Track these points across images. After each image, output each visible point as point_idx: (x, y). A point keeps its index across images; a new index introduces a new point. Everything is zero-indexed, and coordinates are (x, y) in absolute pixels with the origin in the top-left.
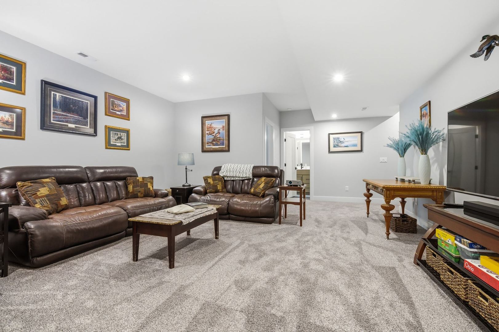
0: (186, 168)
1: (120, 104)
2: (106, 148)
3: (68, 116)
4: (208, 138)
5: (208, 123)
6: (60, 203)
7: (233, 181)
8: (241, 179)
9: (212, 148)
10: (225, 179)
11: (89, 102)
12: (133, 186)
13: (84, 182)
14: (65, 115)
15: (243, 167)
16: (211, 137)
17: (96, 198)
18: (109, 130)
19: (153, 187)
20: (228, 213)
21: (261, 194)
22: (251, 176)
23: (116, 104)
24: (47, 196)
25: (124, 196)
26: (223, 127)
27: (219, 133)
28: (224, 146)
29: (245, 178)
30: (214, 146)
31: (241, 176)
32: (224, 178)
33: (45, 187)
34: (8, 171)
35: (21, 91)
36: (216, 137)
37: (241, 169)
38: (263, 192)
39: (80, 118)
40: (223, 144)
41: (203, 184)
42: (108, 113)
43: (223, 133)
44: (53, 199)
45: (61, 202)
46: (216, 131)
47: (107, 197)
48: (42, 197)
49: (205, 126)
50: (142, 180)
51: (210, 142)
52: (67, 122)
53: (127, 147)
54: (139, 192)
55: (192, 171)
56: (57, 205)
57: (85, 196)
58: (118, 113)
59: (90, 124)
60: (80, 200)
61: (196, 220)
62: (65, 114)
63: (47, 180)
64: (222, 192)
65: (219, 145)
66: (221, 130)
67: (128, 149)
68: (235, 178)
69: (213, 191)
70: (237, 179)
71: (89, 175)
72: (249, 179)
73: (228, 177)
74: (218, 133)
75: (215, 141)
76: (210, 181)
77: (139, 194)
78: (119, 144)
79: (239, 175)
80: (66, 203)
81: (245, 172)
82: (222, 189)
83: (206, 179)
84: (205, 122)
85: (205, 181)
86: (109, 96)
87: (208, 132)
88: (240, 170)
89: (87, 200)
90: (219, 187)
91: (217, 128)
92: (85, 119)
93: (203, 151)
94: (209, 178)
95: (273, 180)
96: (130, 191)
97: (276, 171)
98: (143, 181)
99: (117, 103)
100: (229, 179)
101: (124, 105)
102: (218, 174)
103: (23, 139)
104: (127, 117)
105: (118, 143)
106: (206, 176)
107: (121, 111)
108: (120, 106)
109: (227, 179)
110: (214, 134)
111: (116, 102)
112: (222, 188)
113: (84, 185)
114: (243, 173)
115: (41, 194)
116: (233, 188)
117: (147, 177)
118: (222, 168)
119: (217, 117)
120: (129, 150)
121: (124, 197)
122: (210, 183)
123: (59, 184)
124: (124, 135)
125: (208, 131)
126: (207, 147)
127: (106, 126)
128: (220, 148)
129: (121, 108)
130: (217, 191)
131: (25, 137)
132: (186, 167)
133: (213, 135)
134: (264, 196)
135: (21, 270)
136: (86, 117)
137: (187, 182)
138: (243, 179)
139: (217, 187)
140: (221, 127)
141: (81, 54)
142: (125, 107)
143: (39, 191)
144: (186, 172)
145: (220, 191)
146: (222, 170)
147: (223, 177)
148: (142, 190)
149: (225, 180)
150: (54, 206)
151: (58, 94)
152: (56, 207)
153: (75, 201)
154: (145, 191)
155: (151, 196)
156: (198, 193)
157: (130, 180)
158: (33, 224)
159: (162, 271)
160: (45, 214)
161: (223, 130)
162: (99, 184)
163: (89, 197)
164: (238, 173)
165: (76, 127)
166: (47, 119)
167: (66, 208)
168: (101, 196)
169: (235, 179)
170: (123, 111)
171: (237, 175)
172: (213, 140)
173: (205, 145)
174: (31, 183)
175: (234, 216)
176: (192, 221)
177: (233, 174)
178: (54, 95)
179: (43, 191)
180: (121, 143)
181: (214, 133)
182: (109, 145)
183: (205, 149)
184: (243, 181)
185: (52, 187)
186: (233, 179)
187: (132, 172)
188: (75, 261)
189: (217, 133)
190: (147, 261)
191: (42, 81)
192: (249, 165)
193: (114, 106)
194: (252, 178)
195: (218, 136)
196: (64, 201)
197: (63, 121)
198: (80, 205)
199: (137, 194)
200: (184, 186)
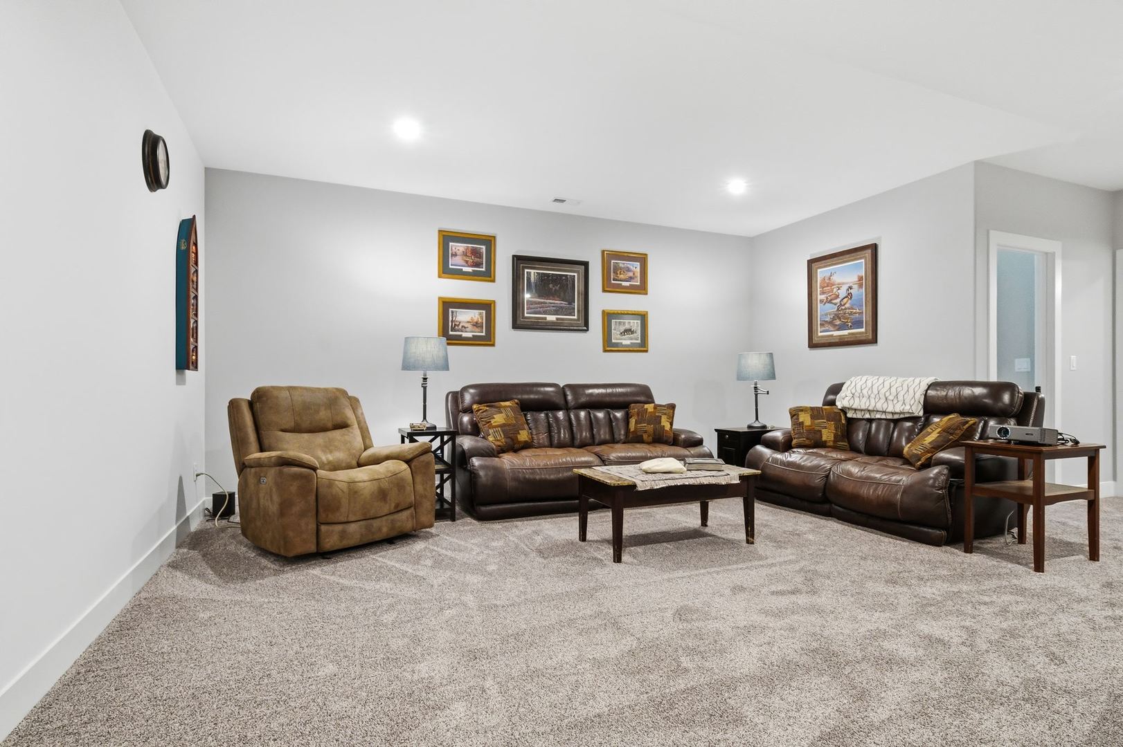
0: (756, 388)
1: (628, 266)
2: (605, 351)
3: (546, 303)
4: (823, 310)
5: (822, 273)
6: (517, 437)
7: (870, 421)
8: (890, 417)
9: (832, 336)
10: (849, 415)
11: (576, 274)
12: (636, 420)
13: (559, 409)
14: (542, 303)
15: (898, 384)
16: (831, 309)
17: (575, 436)
18: (608, 317)
19: (671, 424)
20: (825, 500)
21: (919, 460)
22: (918, 411)
23: (621, 268)
24: (501, 426)
25: (622, 438)
26: (860, 279)
27: (849, 296)
28: (863, 330)
29: (902, 416)
30: (838, 330)
31: (890, 409)
32: (845, 414)
33: (502, 413)
34: (472, 391)
35: (491, 277)
36: (843, 308)
37: (893, 390)
38: (929, 455)
39: (564, 304)
40: (858, 324)
41: (787, 424)
42: (608, 287)
43: (860, 293)
44: (509, 431)
45: (519, 436)
46: (843, 293)
47: (593, 436)
48: (496, 427)
49: (817, 281)
50: (652, 410)
51: (827, 321)
52: (545, 313)
53: (643, 347)
54: (646, 432)
55: (768, 394)
56: (512, 440)
57: (559, 433)
58: (624, 284)
59: (578, 311)
60: (550, 437)
61: (669, 488)
62: (542, 300)
63: (508, 403)
64: (835, 448)
65: (851, 328)
66: (855, 287)
67: (644, 349)
68: (875, 413)
69: (807, 442)
70: (878, 416)
71: (570, 398)
72: (914, 419)
73: (855, 410)
74: (846, 297)
75: (840, 319)
76: (805, 419)
77: (645, 437)
78: (628, 342)
79: (885, 406)
80: (527, 439)
81: (901, 398)
82: (835, 441)
83: (794, 413)
84: (816, 271)
85: (792, 418)
86: (609, 257)
87: (823, 297)
88: (887, 394)
89: (562, 438)
90: (827, 435)
91: (843, 284)
92: (570, 304)
93: (813, 345)
94: (802, 411)
95: (967, 422)
96: (632, 430)
97: (1006, 398)
98: (654, 412)
99: (623, 266)
100: (859, 416)
101: (636, 267)
102: (833, 403)
103: (493, 345)
104: (642, 289)
105: (625, 339)
106: (797, 407)
107: (630, 279)
108: (629, 270)
109: (855, 416)
110: (838, 301)
111: (621, 265)
112: (836, 436)
113: (561, 414)
114: (895, 401)
115: (495, 422)
116: (868, 436)
117: (664, 404)
118: (844, 388)
119: (845, 256)
120: (647, 351)
121: (621, 440)
122: (802, 423)
123: (522, 411)
124: (635, 324)
125: (823, 293)
126: (820, 334)
127: (603, 311)
128: (853, 334)
129: (631, 274)
130: (819, 444)
131: (494, 342)
132: (756, 384)
133: (835, 304)
134: (927, 465)
135: (469, 520)
136: (571, 301)
137: (757, 419)
138: (896, 417)
139: (821, 435)
140: (855, 279)
141: (556, 200)
142: (638, 270)
143: (494, 418)
144: (756, 395)
145: (829, 444)
146: (842, 394)
147: (844, 411)
148: (650, 428)
149: (847, 418)
150: (509, 440)
151: (532, 271)
152: (511, 443)
153: (543, 437)
154: (655, 431)
155: (666, 443)
156: (772, 445)
157: (634, 409)
158: (478, 460)
159: (599, 562)
160: (493, 449)
161: (860, 286)
162: (582, 414)
163: (564, 435)
164: (883, 400)
165: (557, 319)
166: (519, 312)
167: (527, 446)
168: (584, 434)
169: (873, 417)
170: (634, 278)
171: (879, 407)
172: (837, 316)
173: (817, 330)
174: (487, 406)
175: (839, 508)
176: (658, 487)
177: (867, 404)
178: (529, 274)
179: (499, 419)
180: (631, 339)
181: (837, 297)
182: (609, 346)
183: (816, 340)
184: (896, 422)
185: (511, 414)
186: (867, 416)
187: (645, 394)
188: (519, 523)
189: (843, 297)
190: (595, 545)
191: (514, 256)
192: (917, 381)
193: (619, 272)
194: (921, 414)
195: (847, 306)
196: (523, 436)
197: (540, 313)
198: (551, 445)
199: (642, 436)
200: (750, 427)
